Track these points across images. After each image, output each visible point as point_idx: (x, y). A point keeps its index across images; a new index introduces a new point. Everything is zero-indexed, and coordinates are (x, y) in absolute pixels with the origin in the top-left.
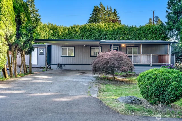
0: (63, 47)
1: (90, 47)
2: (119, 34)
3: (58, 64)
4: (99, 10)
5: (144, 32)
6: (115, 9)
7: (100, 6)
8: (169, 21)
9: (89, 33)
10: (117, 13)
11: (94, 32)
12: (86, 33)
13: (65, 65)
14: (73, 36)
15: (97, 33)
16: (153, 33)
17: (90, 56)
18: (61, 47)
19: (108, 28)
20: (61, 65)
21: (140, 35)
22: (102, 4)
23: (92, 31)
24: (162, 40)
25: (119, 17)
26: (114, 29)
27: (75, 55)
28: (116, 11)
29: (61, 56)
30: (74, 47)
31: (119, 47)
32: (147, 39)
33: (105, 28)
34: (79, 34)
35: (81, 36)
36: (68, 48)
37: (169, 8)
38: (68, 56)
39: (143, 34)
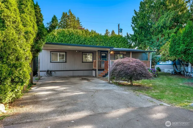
0: (53, 52)
1: (82, 53)
2: (96, 41)
3: (48, 71)
4: (68, 16)
5: (115, 41)
6: (78, 18)
7: (69, 13)
8: (135, 33)
9: (68, 38)
10: (80, 22)
11: (74, 38)
12: (65, 38)
13: (55, 72)
14: (51, 40)
15: (76, 39)
16: (122, 42)
17: (82, 62)
18: (51, 52)
19: (86, 35)
20: (51, 71)
21: (113, 43)
22: (71, 11)
23: (71, 37)
24: (128, 48)
25: (81, 26)
26: (91, 37)
27: (67, 61)
28: (79, 20)
29: (51, 62)
30: (66, 52)
31: (107, 53)
32: (118, 47)
33: (83, 34)
34: (58, 39)
35: (59, 40)
36: (58, 53)
37: (133, 23)
38: (58, 61)
39: (115, 43)
